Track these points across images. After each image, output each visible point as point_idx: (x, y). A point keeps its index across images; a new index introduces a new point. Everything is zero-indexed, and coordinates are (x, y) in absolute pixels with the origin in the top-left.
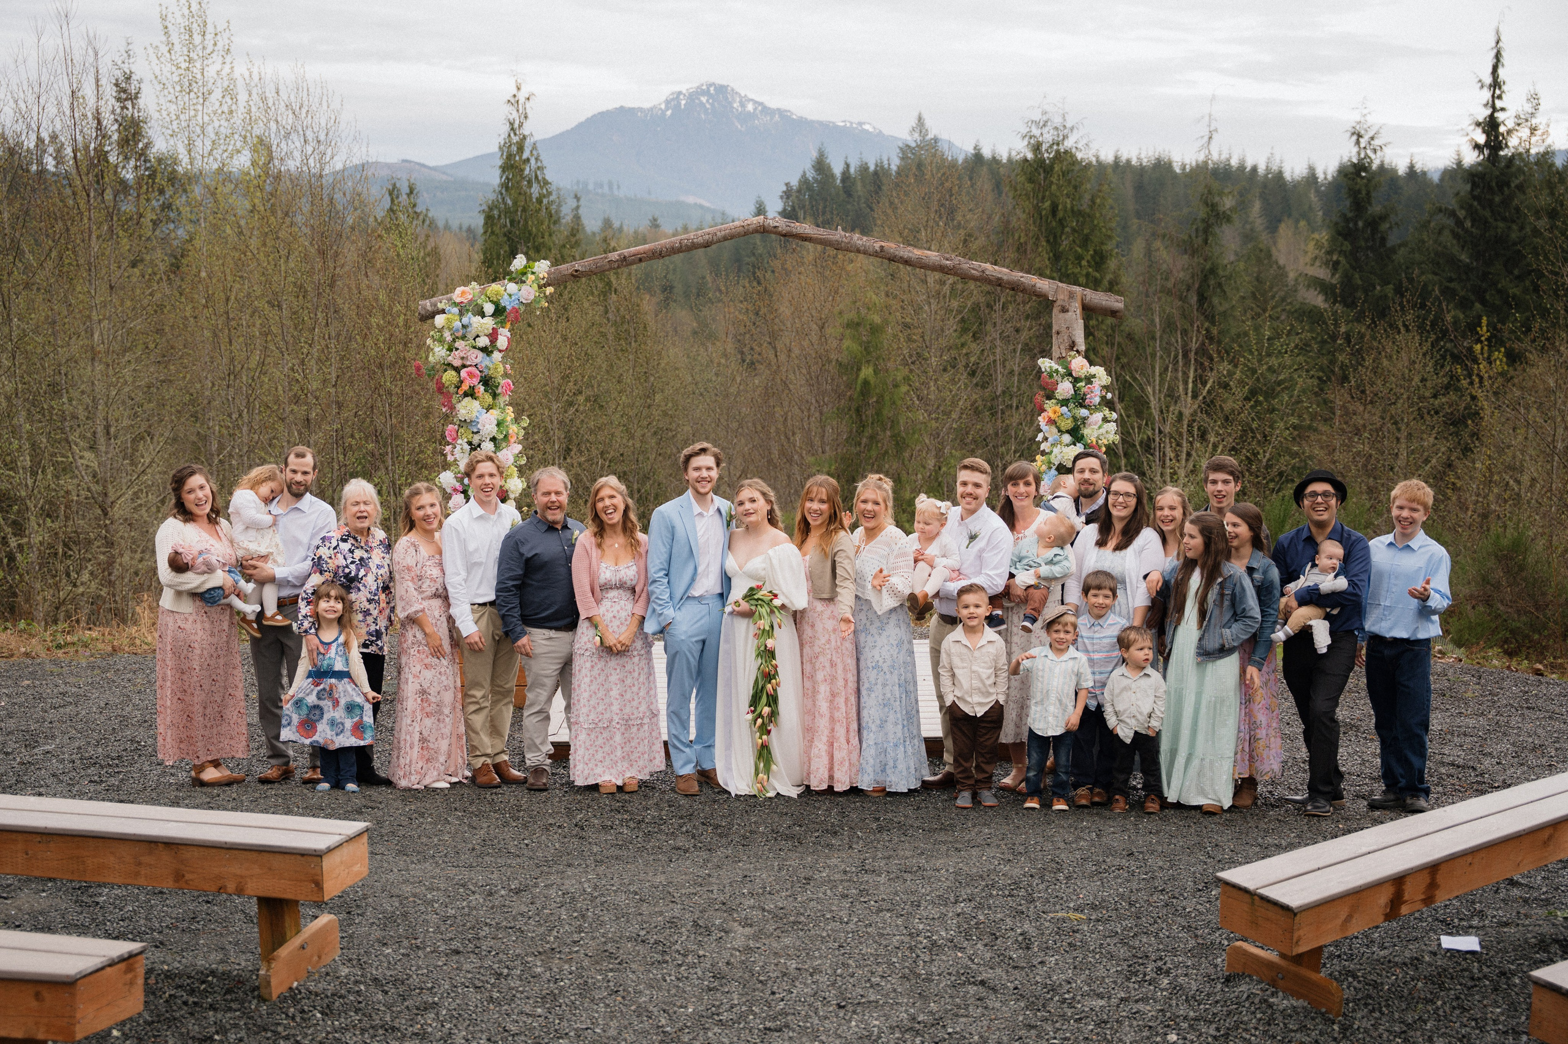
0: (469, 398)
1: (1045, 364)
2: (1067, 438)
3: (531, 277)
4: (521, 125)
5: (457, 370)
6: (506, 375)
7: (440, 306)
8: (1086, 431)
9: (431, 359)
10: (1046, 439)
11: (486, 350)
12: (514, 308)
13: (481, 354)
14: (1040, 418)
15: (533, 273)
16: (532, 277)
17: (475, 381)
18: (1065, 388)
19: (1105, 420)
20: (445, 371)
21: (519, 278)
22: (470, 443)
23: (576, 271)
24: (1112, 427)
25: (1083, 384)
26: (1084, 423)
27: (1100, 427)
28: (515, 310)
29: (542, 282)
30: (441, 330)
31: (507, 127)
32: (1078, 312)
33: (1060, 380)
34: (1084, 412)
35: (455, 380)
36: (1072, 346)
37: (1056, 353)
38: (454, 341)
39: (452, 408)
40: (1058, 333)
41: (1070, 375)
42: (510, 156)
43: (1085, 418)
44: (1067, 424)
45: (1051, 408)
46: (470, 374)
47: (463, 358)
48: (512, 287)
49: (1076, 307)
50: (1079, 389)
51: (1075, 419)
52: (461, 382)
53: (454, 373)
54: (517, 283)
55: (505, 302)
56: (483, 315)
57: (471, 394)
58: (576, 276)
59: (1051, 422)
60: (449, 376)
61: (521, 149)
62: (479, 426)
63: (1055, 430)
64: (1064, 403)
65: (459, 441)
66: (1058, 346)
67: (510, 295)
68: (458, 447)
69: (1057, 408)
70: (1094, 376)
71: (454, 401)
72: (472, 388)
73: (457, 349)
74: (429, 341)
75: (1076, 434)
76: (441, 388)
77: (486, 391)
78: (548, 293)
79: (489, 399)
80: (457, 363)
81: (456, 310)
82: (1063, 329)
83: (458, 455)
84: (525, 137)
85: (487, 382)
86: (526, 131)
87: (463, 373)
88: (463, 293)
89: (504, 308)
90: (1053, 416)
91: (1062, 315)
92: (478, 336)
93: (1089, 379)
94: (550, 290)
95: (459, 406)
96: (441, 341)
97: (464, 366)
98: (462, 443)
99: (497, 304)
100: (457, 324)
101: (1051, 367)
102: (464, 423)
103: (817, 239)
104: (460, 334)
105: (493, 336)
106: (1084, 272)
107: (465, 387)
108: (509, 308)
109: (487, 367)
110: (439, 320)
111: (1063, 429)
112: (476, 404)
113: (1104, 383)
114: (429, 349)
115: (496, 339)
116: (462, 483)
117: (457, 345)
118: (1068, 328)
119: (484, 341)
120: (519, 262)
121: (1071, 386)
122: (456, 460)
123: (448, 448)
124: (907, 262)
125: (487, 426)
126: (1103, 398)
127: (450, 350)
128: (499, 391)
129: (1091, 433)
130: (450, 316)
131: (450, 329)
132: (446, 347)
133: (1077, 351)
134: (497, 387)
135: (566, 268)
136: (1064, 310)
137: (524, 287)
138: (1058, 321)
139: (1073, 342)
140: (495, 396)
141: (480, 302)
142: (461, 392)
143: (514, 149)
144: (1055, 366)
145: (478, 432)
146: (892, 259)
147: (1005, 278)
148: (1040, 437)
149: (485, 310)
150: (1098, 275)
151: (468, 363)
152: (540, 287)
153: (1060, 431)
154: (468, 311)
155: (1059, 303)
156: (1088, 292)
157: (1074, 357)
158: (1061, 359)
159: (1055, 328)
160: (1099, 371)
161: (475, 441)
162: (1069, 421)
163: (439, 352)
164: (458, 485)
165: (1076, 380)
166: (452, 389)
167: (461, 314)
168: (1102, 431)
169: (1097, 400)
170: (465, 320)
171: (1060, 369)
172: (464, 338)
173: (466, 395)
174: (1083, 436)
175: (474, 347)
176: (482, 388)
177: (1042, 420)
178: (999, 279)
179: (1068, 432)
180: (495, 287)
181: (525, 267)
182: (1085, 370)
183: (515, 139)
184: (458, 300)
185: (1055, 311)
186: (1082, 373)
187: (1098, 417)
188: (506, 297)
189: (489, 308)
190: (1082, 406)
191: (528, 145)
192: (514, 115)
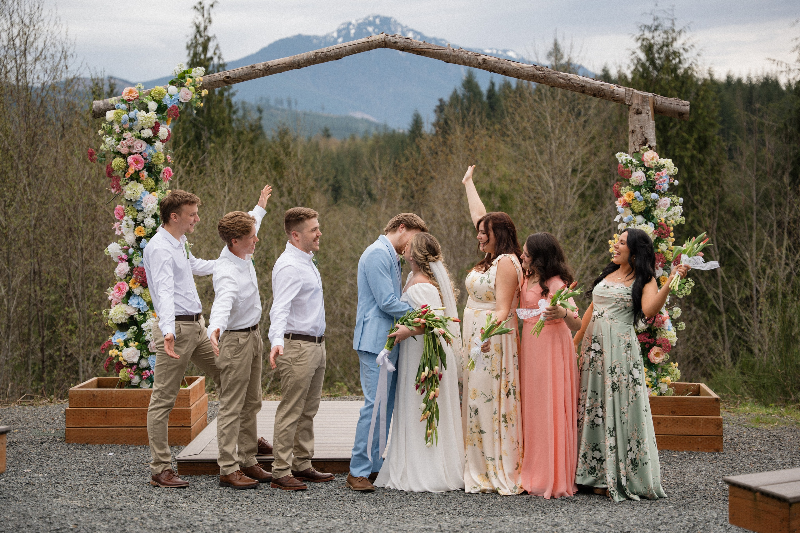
0: (135, 182)
1: (622, 157)
2: (640, 219)
3: (189, 80)
4: (206, 28)
5: (125, 157)
6: (166, 163)
7: (111, 104)
8: (656, 212)
9: (102, 147)
10: (621, 220)
11: (149, 141)
12: (173, 106)
13: (145, 145)
14: (617, 203)
15: (191, 77)
16: (191, 80)
17: (140, 167)
18: (638, 176)
19: (673, 204)
20: (114, 158)
21: (180, 82)
22: (135, 220)
23: (228, 77)
24: (679, 209)
25: (653, 172)
26: (655, 206)
27: (668, 210)
28: (175, 109)
29: (198, 86)
30: (112, 123)
31: (193, 30)
32: (650, 113)
33: (634, 170)
34: (654, 196)
35: (123, 165)
36: (645, 142)
37: (631, 150)
38: (122, 132)
39: (120, 189)
40: (633, 132)
41: (643, 166)
42: (195, 55)
43: (655, 201)
44: (640, 206)
45: (627, 194)
46: (136, 161)
47: (130, 147)
49: (649, 109)
50: (650, 176)
51: (646, 201)
52: (128, 167)
53: (122, 160)
54: (177, 87)
55: (167, 101)
56: (147, 111)
57: (136, 177)
58: (227, 81)
59: (627, 205)
60: (118, 162)
61: (205, 49)
62: (143, 205)
63: (629, 212)
64: (638, 188)
65: (125, 218)
66: (633, 142)
67: (171, 96)
68: (124, 223)
69: (631, 193)
70: (663, 166)
71: (121, 183)
72: (137, 173)
73: (124, 139)
74: (101, 133)
75: (647, 215)
76: (110, 172)
77: (149, 176)
78: (203, 94)
79: (151, 183)
80: (124, 151)
81: (124, 107)
82: (638, 129)
83: (124, 230)
84: (209, 39)
85: (151, 168)
86: (210, 33)
87: (130, 159)
88: (131, 92)
89: (166, 106)
90: (627, 199)
91: (636, 117)
92: (143, 129)
93: (659, 168)
94: (205, 92)
95: (126, 188)
96: (111, 132)
97: (130, 154)
98: (128, 219)
99: (159, 102)
100: (125, 117)
101: (626, 159)
102: (131, 203)
103: (429, 52)
104: (127, 126)
105: (155, 128)
106: (689, 154)
107: (131, 171)
108: (170, 106)
109: (150, 155)
110: (110, 115)
111: (636, 211)
112: (141, 187)
113: (672, 173)
115: (158, 131)
116: (128, 254)
117: (124, 135)
118: (641, 127)
119: (147, 133)
121: (643, 174)
122: (122, 234)
123: (116, 225)
125: (149, 205)
126: (671, 185)
127: (119, 140)
128: (161, 175)
129: (660, 214)
130: (119, 111)
131: (119, 122)
132: (115, 137)
133: (650, 147)
134: (159, 173)
135: (219, 74)
136: (638, 112)
137: (183, 89)
138: (634, 122)
139: (646, 139)
140: (157, 181)
141: (145, 100)
142: (128, 176)
143: (200, 49)
144: (629, 158)
145: (141, 211)
146: (493, 69)
147: (588, 85)
148: (617, 219)
149: (149, 107)
150: (700, 156)
151: (134, 151)
152: (196, 90)
153: (633, 212)
154: (134, 108)
155: (633, 107)
156: (659, 98)
157: (646, 150)
158: (636, 154)
159: (631, 128)
160: (668, 162)
161: (140, 217)
162: (642, 204)
163: (109, 142)
164: (124, 256)
165: (648, 169)
166: (119, 173)
167: (128, 110)
168: (671, 213)
169: (666, 186)
170: (132, 114)
171: (634, 160)
172: (131, 129)
173: (132, 179)
174: (653, 217)
175: (139, 138)
176: (146, 174)
177: (619, 204)
178: (583, 86)
179: (641, 213)
180: (158, 89)
181: (184, 72)
182: (655, 161)
183: (201, 40)
184: (126, 98)
185: (631, 113)
186: (653, 163)
187: (667, 200)
188: (167, 96)
189: (153, 106)
190: (653, 191)
191: (212, 45)
192: (200, 20)
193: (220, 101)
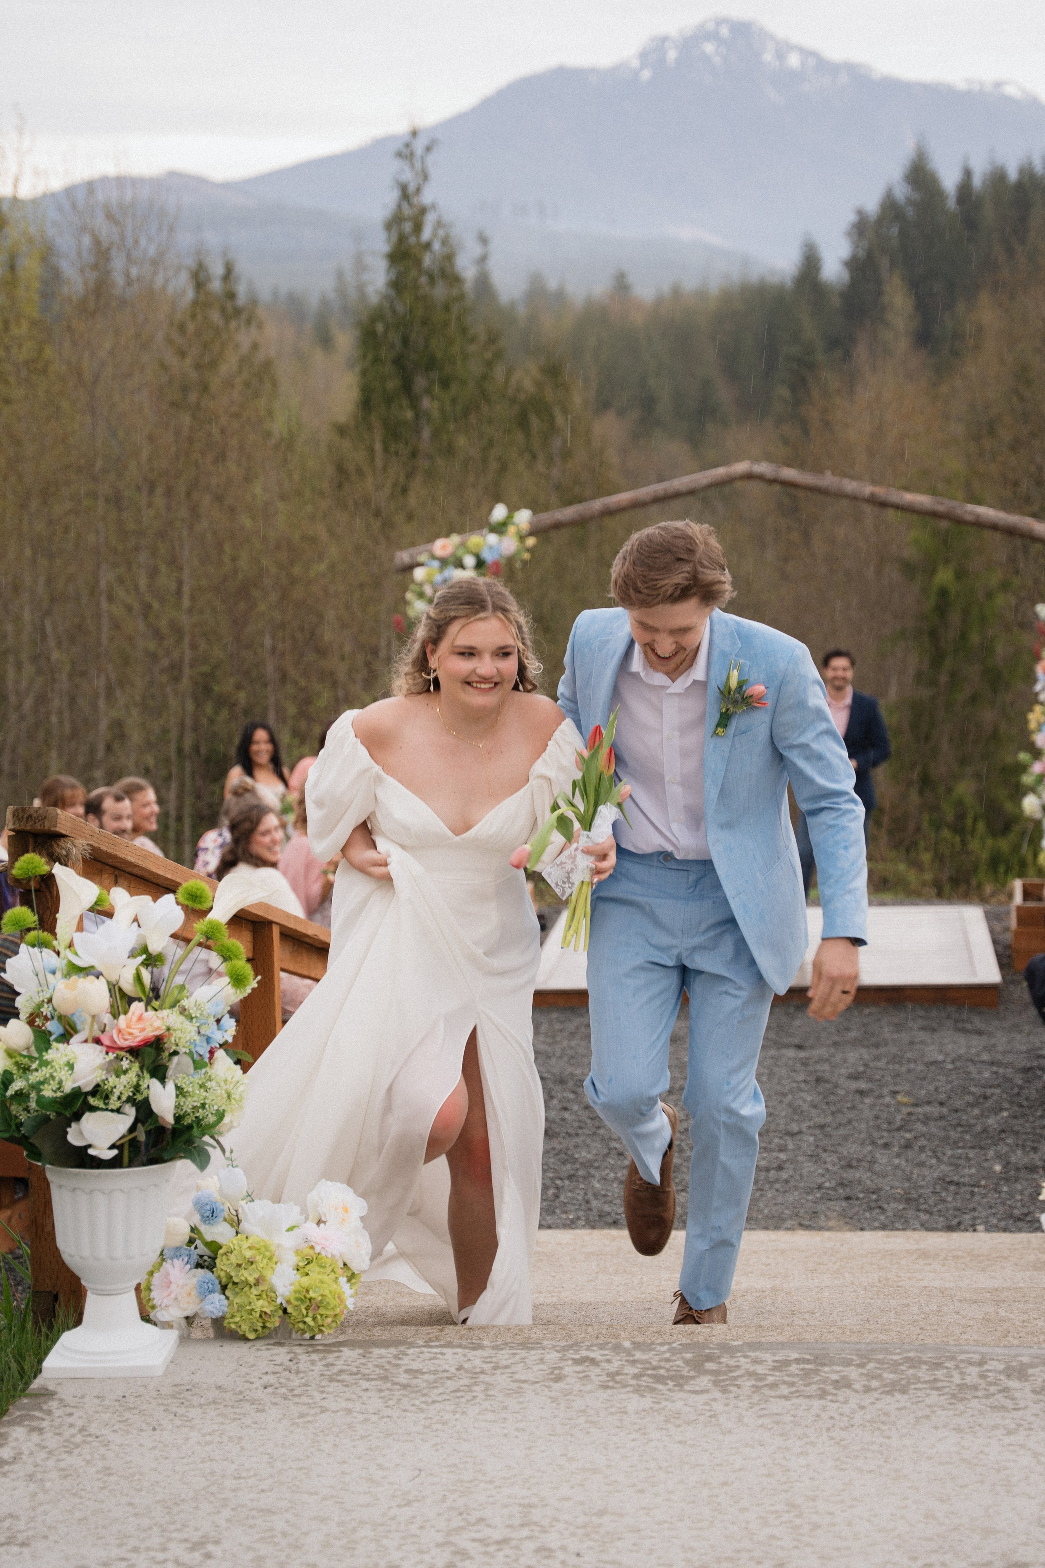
3: (512, 529)
4: (418, 190)
7: (422, 558)
9: (412, 613)
12: (494, 560)
15: (514, 523)
16: (514, 528)
21: (500, 529)
23: (558, 521)
28: (496, 564)
29: (523, 533)
30: (421, 585)
31: (395, 195)
42: (402, 238)
48: (492, 538)
54: (497, 534)
55: (488, 557)
56: (464, 568)
58: (557, 526)
61: (418, 228)
67: (490, 548)
74: (409, 596)
78: (529, 544)
81: (436, 564)
84: (423, 211)
86: (427, 197)
88: (444, 547)
89: (485, 561)
94: (531, 541)
96: (421, 595)
99: (477, 556)
100: (437, 577)
108: (490, 560)
110: (419, 574)
114: (406, 603)
120: (499, 512)
124: (897, 507)
130: (429, 569)
131: (429, 582)
135: (547, 518)
137: (505, 539)
141: (460, 554)
143: (408, 227)
146: (884, 505)
147: (1002, 521)
149: (465, 562)
152: (521, 539)
154: (448, 564)
167: (441, 567)
170: (445, 573)
178: (997, 523)
180: (474, 540)
181: (506, 517)
183: (407, 211)
184: (438, 553)
188: (487, 549)
189: (470, 561)
191: (430, 220)
192: (408, 176)
193: (446, 324)
